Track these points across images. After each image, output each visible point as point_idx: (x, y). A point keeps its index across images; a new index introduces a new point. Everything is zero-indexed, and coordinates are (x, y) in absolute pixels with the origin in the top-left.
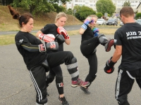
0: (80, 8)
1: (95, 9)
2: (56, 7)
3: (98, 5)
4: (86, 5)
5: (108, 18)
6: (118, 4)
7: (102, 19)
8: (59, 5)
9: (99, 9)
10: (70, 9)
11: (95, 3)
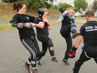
0: (63, 5)
1: (73, 5)
2: (46, 4)
3: (75, 3)
4: (67, 3)
5: (82, 12)
6: (89, 2)
7: (78, 12)
8: (48, 2)
9: (76, 6)
10: (56, 6)
11: (73, 2)
